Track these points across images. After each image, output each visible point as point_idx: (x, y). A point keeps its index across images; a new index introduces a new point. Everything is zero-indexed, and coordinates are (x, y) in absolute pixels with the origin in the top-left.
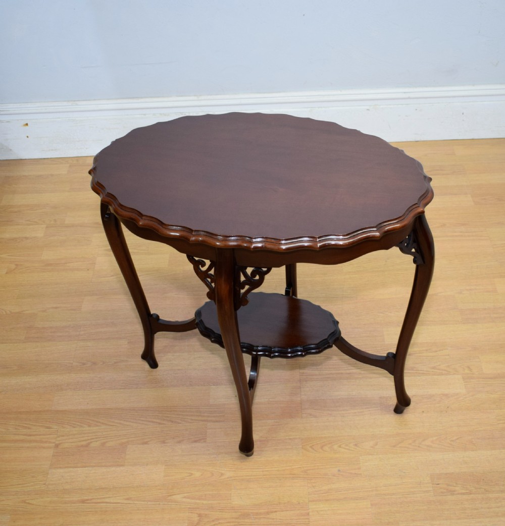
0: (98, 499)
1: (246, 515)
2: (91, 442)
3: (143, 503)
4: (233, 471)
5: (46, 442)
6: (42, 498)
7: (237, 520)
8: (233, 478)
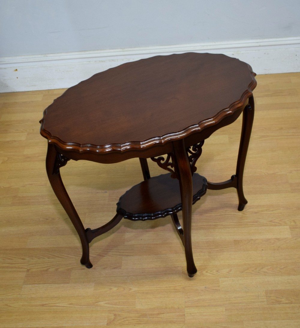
0: (52, 304)
1: (144, 315)
2: (49, 268)
3: (80, 307)
4: (137, 287)
5: (22, 268)
6: (18, 303)
7: (138, 318)
8: (137, 292)
